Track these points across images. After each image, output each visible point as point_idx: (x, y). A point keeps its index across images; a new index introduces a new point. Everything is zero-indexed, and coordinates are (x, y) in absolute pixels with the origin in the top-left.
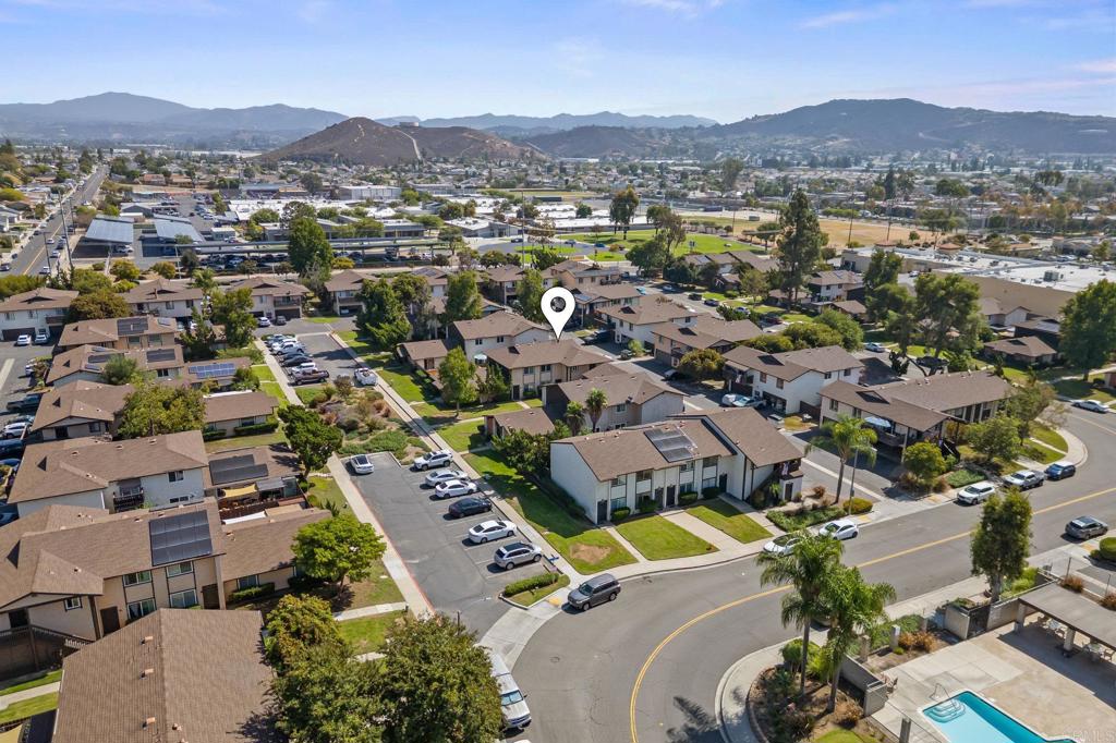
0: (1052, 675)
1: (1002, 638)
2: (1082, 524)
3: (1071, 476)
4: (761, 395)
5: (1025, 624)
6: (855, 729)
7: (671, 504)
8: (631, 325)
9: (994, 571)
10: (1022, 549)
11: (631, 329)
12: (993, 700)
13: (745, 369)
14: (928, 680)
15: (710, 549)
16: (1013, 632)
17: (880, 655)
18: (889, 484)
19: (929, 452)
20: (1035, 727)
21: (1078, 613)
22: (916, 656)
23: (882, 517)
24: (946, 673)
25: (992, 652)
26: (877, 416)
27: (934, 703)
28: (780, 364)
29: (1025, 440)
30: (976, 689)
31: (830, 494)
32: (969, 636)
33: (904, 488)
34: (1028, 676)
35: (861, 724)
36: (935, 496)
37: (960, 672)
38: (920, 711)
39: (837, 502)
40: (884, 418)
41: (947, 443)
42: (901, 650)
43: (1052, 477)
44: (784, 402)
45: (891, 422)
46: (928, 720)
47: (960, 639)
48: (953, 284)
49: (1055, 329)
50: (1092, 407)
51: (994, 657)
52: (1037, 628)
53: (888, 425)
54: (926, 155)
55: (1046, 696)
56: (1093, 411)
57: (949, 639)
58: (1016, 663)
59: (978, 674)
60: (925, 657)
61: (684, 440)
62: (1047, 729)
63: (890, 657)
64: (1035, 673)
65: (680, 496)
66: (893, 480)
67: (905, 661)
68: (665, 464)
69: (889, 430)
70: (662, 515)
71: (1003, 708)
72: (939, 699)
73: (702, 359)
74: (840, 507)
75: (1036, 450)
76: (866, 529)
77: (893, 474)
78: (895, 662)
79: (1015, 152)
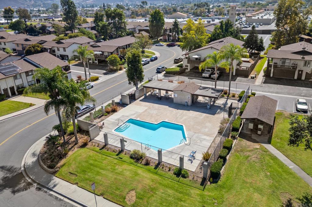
0: (156, 106)
1: (141, 101)
2: (160, 68)
3: (157, 60)
4: (59, 56)
5: (147, 95)
6: (87, 147)
7: (14, 94)
8: (4, 43)
9: (134, 80)
10: (141, 70)
11: (5, 44)
12: (139, 118)
13: (51, 47)
14: (116, 120)
15: (31, 105)
16: (144, 98)
17: (99, 118)
18: (105, 72)
19: (115, 57)
20: (153, 122)
21: (160, 85)
22: (112, 114)
23: (103, 80)
24: (123, 116)
25: (138, 105)
26: (97, 51)
27: (118, 126)
28: (64, 43)
29: (144, 54)
30: (133, 117)
31: (83, 78)
32: (130, 103)
33: (110, 71)
34: (149, 108)
35: (90, 144)
36: (119, 72)
37: (127, 114)
38: (113, 131)
39: (86, 79)
40: (99, 51)
41: (121, 56)
42: (107, 114)
43: (152, 61)
44: (68, 56)
45: (102, 52)
46: (117, 133)
47: (127, 105)
48: (115, 11)
49: (148, 28)
50: (160, 45)
51: (139, 106)
52: (151, 95)
53: (101, 53)
54: (114, 4)
55: (155, 112)
56: (160, 46)
57: (124, 106)
58: (145, 106)
59: (133, 113)
60: (115, 114)
61: (14, 67)
62: (156, 120)
63: (103, 117)
64: (151, 107)
65: (17, 90)
66: (106, 70)
67: (108, 117)
68: (4, 77)
69: (102, 54)
70: (9, 99)
71: (143, 120)
72: (120, 124)
73: (34, 47)
74: (87, 80)
75: (147, 56)
76: (97, 85)
77: (106, 69)
78: (104, 119)
79: (136, 2)
